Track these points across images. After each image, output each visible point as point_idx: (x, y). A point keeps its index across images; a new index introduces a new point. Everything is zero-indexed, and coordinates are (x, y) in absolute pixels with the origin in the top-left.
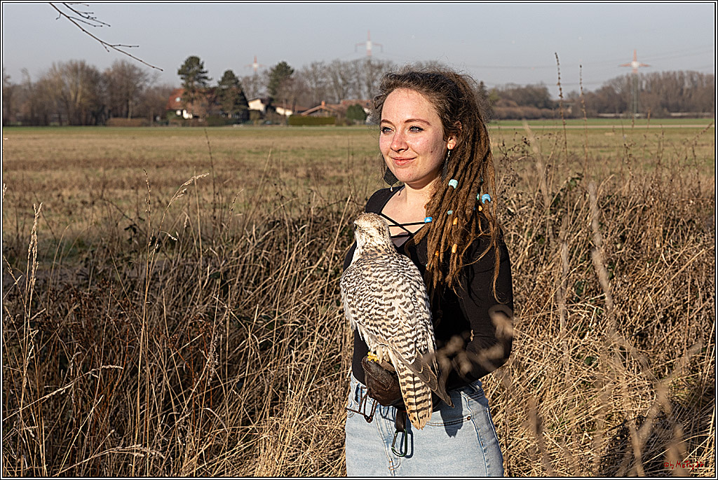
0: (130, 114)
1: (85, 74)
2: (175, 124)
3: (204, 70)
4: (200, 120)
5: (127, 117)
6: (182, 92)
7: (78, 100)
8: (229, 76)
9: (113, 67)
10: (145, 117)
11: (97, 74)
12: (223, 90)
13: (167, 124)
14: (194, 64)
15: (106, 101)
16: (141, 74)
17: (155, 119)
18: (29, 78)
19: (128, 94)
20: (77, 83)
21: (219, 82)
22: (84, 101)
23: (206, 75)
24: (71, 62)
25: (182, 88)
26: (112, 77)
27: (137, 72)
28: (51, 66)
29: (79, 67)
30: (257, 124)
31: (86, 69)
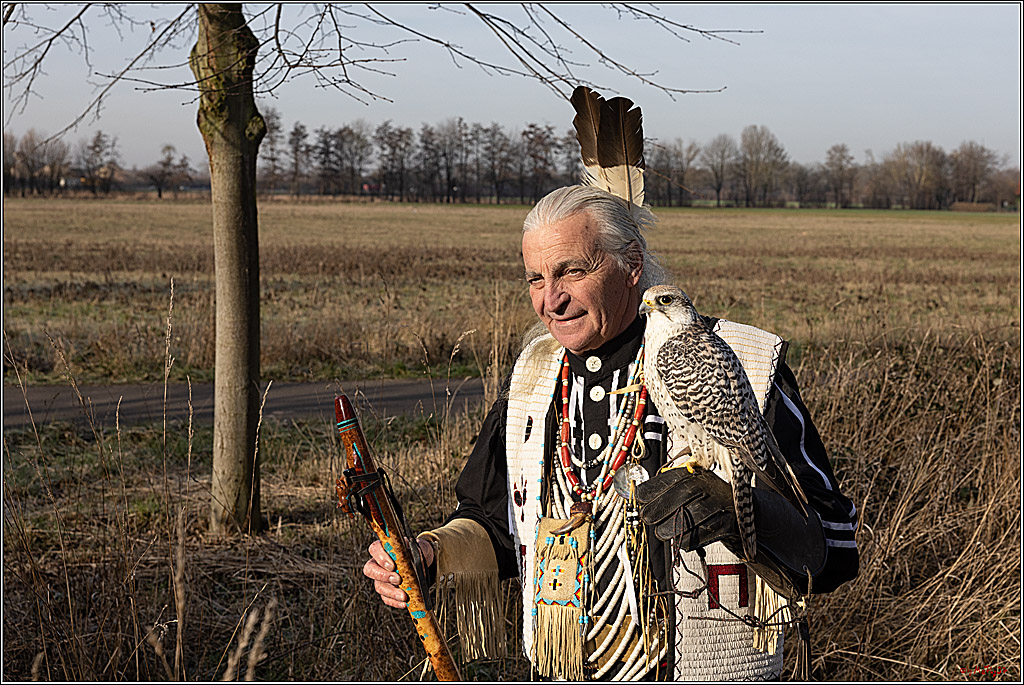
0: (976, 199)
1: (931, 156)
5: (972, 201)
7: (922, 182)
9: (960, 148)
10: (991, 201)
11: (943, 156)
15: (952, 185)
16: (989, 157)
17: (1003, 204)
18: (873, 159)
19: (975, 178)
20: (922, 165)
22: (928, 183)
24: (917, 143)
26: (960, 159)
27: (985, 154)
28: (895, 147)
29: (925, 148)
31: (931, 150)
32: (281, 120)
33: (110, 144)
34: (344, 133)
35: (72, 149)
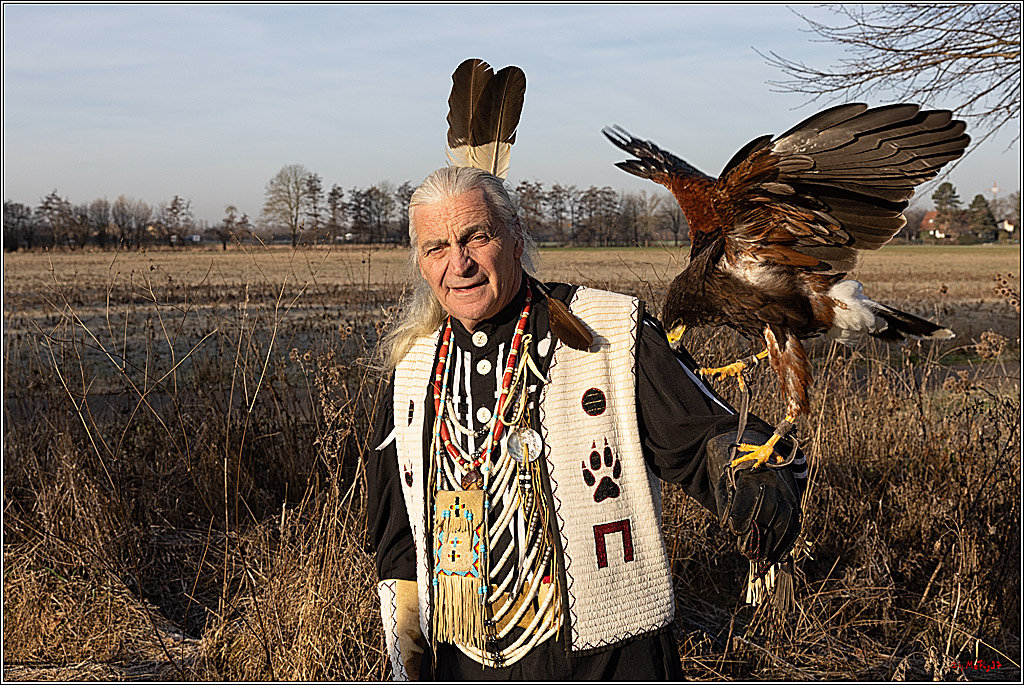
2: (928, 242)
3: (956, 194)
4: (952, 239)
6: (936, 215)
8: (979, 199)
12: (974, 212)
13: (921, 243)
14: (947, 189)
17: (910, 238)
21: (970, 206)
23: (957, 199)
25: (935, 210)
30: (1005, 242)
32: (321, 183)
33: (185, 206)
34: (373, 193)
35: (154, 211)
